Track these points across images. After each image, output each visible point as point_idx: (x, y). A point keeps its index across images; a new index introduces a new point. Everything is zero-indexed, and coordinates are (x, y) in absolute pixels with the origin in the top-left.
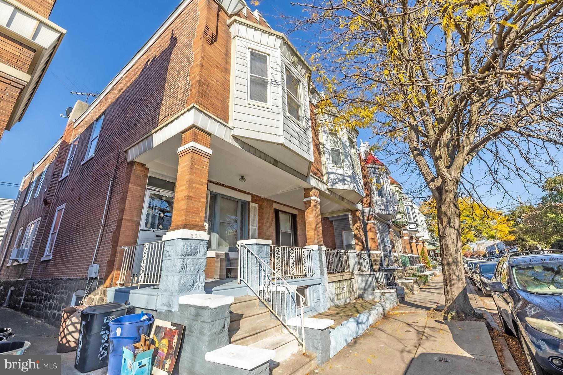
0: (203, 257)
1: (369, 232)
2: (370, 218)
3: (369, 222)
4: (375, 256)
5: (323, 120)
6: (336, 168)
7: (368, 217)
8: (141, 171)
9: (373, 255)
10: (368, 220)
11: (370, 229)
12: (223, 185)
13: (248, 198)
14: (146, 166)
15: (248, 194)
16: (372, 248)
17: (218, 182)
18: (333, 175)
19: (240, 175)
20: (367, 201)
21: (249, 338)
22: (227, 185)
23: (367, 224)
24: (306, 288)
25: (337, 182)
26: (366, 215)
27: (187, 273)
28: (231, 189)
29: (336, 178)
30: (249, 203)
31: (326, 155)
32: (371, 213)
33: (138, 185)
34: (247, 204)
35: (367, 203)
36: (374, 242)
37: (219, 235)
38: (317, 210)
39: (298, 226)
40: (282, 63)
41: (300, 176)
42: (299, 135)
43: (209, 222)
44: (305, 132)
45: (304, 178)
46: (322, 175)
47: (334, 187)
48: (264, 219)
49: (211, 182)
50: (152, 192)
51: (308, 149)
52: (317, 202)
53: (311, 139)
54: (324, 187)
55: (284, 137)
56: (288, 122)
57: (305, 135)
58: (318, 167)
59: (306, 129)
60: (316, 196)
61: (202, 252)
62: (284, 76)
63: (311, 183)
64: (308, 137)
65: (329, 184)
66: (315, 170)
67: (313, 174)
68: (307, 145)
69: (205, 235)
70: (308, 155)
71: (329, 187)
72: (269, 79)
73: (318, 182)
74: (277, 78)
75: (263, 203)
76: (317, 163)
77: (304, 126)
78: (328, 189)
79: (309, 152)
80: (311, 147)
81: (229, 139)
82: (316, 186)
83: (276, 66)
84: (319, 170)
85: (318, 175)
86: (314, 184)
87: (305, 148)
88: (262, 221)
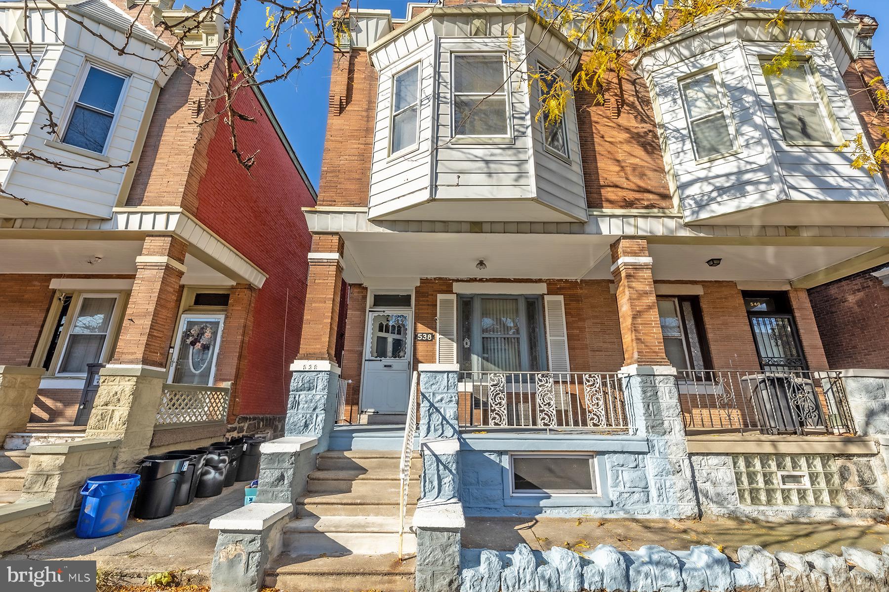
0: (322, 393)
5: (656, 68)
6: (708, 165)
8: (359, 292)
12: (481, 280)
13: (542, 288)
14: (364, 285)
15: (540, 281)
17: (471, 277)
18: (698, 185)
19: (478, 260)
21: (340, 506)
22: (488, 277)
24: (592, 457)
25: (713, 200)
27: (299, 411)
28: (497, 282)
29: (711, 188)
30: (542, 296)
31: (673, 146)
33: (358, 310)
34: (540, 300)
37: (483, 358)
38: (638, 286)
39: (707, 319)
40: (445, 56)
41: (557, 227)
42: (487, 162)
43: (467, 340)
44: (511, 146)
45: (575, 228)
46: (666, 197)
47: (704, 215)
48: (584, 320)
49: (458, 281)
50: (376, 314)
51: (520, 177)
52: (637, 267)
53: (531, 152)
54: (672, 224)
55: (434, 187)
56: (454, 152)
57: (510, 152)
58: (642, 184)
59: (515, 138)
60: (634, 254)
61: (320, 387)
62: (446, 76)
63: (605, 230)
64: (519, 150)
65: (687, 213)
66: (631, 196)
67: (622, 207)
68: (515, 169)
69: (325, 365)
70: (517, 189)
71: (687, 220)
72: (418, 102)
73: (632, 220)
74: (429, 91)
75: (580, 291)
76: (642, 175)
77: (508, 136)
78: (687, 225)
79: (522, 181)
80: (531, 167)
81: (367, 228)
82: (630, 231)
83: (430, 71)
84: (649, 191)
85: (646, 203)
86: (616, 231)
87: (509, 179)
88: (580, 324)
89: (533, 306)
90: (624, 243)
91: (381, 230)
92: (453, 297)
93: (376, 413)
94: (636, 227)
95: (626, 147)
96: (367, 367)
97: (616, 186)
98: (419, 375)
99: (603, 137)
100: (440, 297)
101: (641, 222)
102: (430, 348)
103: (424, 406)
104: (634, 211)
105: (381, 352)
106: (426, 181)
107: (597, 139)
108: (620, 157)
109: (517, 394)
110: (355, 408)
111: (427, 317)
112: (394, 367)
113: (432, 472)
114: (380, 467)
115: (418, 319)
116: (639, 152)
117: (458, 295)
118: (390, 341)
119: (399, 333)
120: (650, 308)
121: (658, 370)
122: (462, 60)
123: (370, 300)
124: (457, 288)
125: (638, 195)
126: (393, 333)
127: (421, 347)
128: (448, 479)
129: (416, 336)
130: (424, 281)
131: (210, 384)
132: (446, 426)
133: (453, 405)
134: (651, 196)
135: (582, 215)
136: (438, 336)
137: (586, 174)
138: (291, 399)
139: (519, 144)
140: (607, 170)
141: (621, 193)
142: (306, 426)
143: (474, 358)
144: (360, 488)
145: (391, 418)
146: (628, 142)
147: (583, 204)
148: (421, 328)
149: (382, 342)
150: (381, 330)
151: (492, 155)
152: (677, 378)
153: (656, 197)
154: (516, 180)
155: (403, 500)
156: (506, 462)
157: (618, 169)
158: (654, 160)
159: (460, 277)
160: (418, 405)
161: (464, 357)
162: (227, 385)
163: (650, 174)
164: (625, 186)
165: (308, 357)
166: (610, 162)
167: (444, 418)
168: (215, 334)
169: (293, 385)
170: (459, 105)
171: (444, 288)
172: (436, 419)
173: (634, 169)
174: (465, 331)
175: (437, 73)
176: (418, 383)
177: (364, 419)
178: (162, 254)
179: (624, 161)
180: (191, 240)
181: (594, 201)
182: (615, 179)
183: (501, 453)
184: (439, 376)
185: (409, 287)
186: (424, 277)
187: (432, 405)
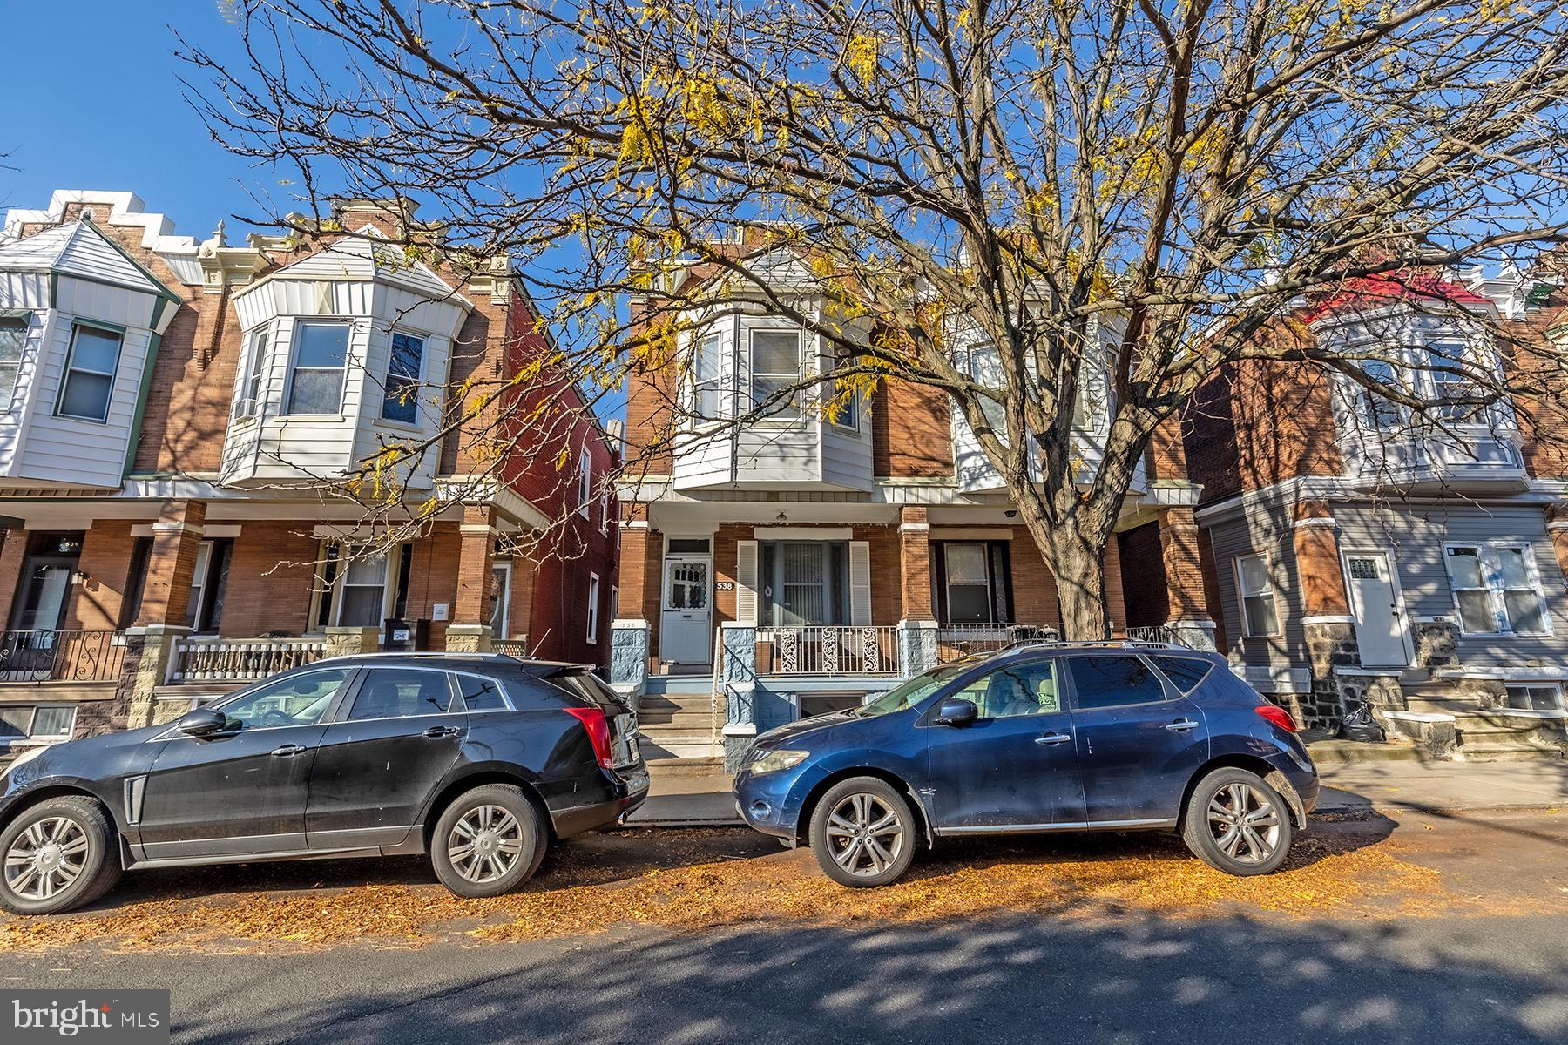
0: (640, 647)
1: (1301, 557)
2: (1300, 510)
3: (1299, 524)
4: (1319, 632)
7: (1296, 508)
9: (1312, 629)
10: (1296, 517)
11: (1303, 547)
12: (784, 525)
13: (847, 534)
14: (660, 532)
15: (846, 525)
16: (1311, 607)
17: (773, 522)
18: (973, 458)
20: (1290, 457)
21: (664, 730)
23: (1293, 530)
25: (982, 474)
26: (1289, 502)
27: (622, 662)
28: (801, 527)
29: (982, 463)
30: (848, 541)
32: (1303, 494)
34: (845, 546)
35: (1290, 463)
36: (1315, 586)
37: (786, 607)
38: (915, 550)
39: (1014, 566)
40: (745, 332)
41: (848, 496)
42: (781, 446)
43: (768, 588)
44: (803, 430)
45: (862, 497)
46: (948, 465)
47: (974, 488)
48: (889, 567)
49: (759, 525)
50: (673, 562)
51: (809, 461)
52: (915, 533)
53: (819, 438)
54: (949, 493)
55: (734, 470)
56: (752, 436)
57: (801, 436)
58: (929, 452)
59: (807, 423)
60: (914, 521)
61: (638, 642)
62: (745, 355)
63: (889, 500)
64: (809, 435)
65: (962, 484)
66: (916, 463)
67: (908, 476)
68: (805, 453)
69: (641, 623)
70: (806, 473)
71: (962, 490)
72: (718, 377)
73: (913, 490)
74: (729, 370)
75: (887, 537)
76: (929, 443)
77: (800, 420)
78: (962, 494)
79: (811, 465)
80: (818, 451)
81: (670, 497)
82: (911, 500)
83: (729, 348)
84: (933, 459)
85: (930, 472)
86: (899, 501)
87: (799, 463)
88: (885, 571)
89: (838, 551)
90: (906, 510)
91: (686, 499)
92: (755, 544)
93: (676, 664)
94: (917, 496)
95: (917, 413)
96: (665, 617)
97: (905, 454)
98: (722, 630)
99: (895, 401)
100: (740, 543)
101: (921, 491)
102: (730, 598)
103: (727, 657)
104: (919, 480)
105: (678, 601)
106: (727, 464)
107: (890, 404)
108: (911, 423)
109: (813, 643)
110: (654, 659)
111: (727, 564)
112: (693, 618)
113: (734, 704)
114: (691, 705)
115: (718, 567)
116: (929, 418)
117: (759, 541)
118: (687, 590)
119: (697, 580)
120: (923, 570)
121: (923, 624)
122: (760, 337)
123: (665, 547)
124: (760, 534)
125: (923, 464)
126: (690, 579)
127: (721, 596)
128: (746, 710)
129: (715, 586)
130: (723, 526)
131: (504, 638)
132: (745, 672)
133: (751, 655)
134: (935, 464)
135: (867, 487)
136: (738, 585)
137: (875, 440)
138: (614, 653)
139: (809, 429)
140: (897, 437)
141: (908, 461)
142: (629, 674)
143: (776, 607)
144: (677, 719)
145: (691, 668)
146: (919, 406)
147: (870, 475)
148: (721, 577)
149: (678, 590)
150: (677, 578)
151: (786, 439)
152: (938, 631)
153: (940, 465)
154: (806, 464)
155: (714, 725)
156: (794, 700)
157: (907, 436)
158: (942, 426)
159: (762, 522)
160: (721, 656)
161: (766, 604)
162: (522, 638)
163: (937, 441)
164: (912, 453)
165: (626, 616)
166: (900, 429)
167: (743, 666)
168: (502, 584)
169: (614, 641)
170: (758, 385)
171: (745, 533)
172: (737, 667)
173: (922, 437)
174: (766, 578)
175: (737, 353)
176: (721, 640)
177: (665, 669)
178: (483, 523)
179: (914, 428)
180: (502, 505)
181: (881, 468)
182: (904, 447)
183: (790, 693)
184: (739, 632)
185: (708, 532)
186: (723, 521)
187: (733, 656)
